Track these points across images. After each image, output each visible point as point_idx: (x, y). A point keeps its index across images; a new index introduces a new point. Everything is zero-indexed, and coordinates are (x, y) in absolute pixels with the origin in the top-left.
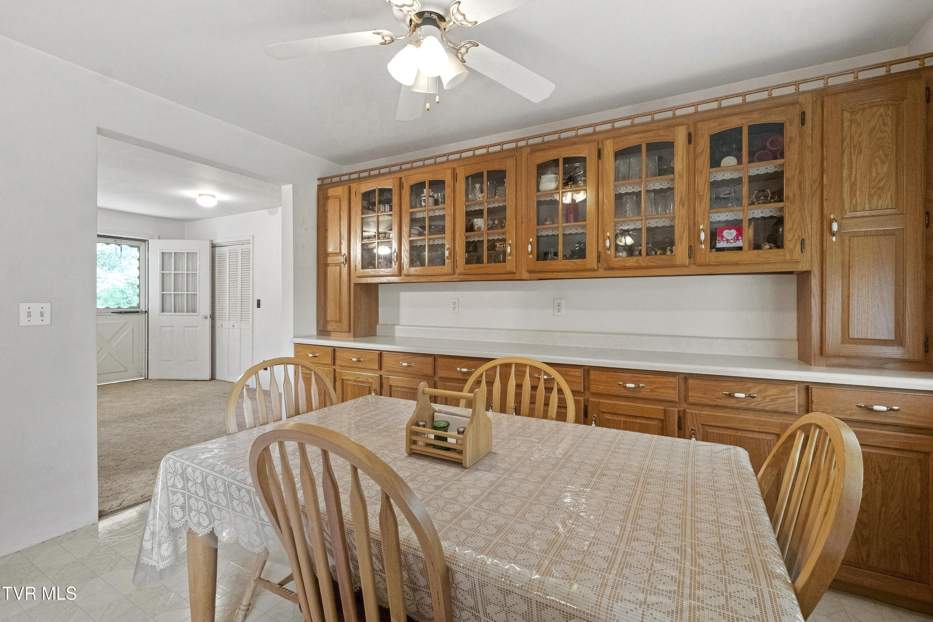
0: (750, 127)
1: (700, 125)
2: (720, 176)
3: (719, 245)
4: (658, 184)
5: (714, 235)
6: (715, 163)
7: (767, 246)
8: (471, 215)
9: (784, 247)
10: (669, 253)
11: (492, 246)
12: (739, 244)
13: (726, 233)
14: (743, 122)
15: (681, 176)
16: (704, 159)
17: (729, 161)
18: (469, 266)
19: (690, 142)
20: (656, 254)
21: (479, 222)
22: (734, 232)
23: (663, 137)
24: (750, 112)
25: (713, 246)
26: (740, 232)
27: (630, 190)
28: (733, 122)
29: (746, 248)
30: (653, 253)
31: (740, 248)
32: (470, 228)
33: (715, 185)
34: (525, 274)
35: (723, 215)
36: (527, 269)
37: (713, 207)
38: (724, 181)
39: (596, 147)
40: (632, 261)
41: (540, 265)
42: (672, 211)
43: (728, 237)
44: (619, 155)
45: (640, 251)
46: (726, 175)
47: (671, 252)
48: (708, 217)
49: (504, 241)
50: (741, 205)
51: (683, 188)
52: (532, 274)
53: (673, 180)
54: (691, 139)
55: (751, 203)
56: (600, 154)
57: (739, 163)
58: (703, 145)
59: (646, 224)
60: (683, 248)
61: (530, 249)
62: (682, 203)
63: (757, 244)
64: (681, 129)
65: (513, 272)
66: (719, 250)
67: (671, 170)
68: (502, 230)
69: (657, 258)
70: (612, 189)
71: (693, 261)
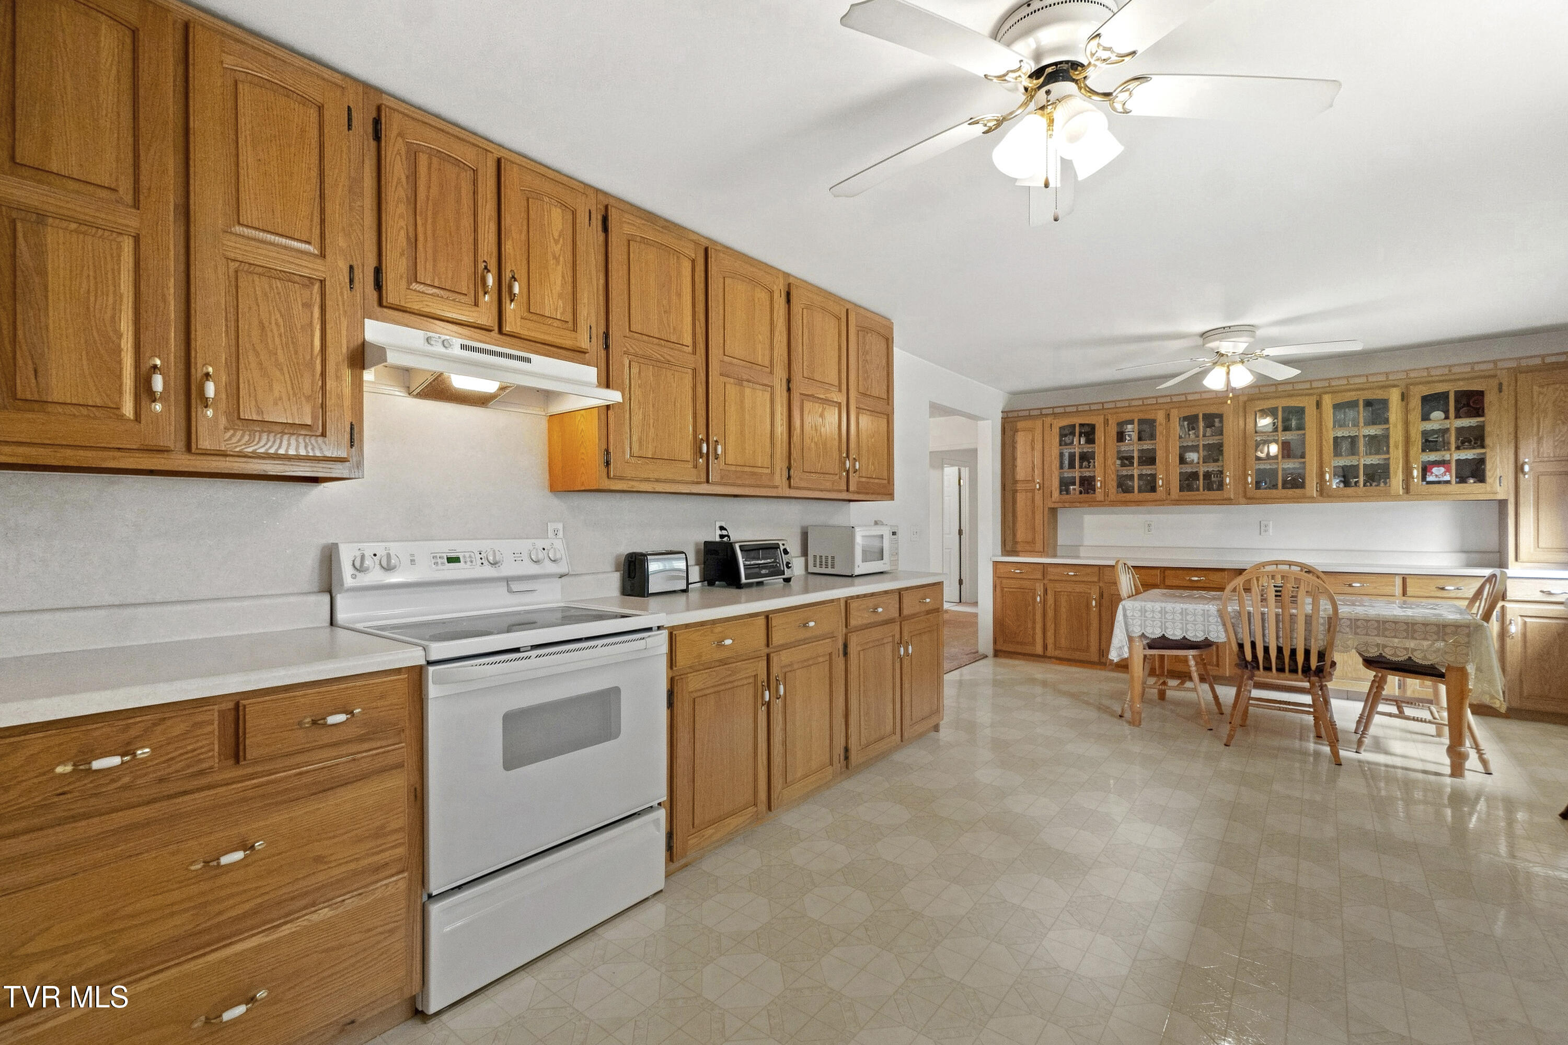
0: (1456, 392)
1: (1412, 388)
2: (1429, 426)
3: (1429, 478)
4: (1373, 431)
5: (1425, 470)
6: (1425, 417)
7: (1472, 481)
8: (1184, 450)
9: (1486, 482)
10: (1382, 484)
11: (1207, 475)
12: (1447, 478)
13: (1435, 470)
14: (1450, 388)
15: (1396, 426)
16: (1416, 413)
17: (1437, 415)
18: (1181, 493)
19: (1403, 400)
20: (1371, 485)
21: (1192, 456)
22: (1442, 469)
23: (1379, 395)
24: (1455, 380)
25: (1424, 478)
26: (1449, 469)
27: (1346, 434)
28: (1440, 388)
29: (1454, 481)
30: (1368, 484)
31: (1448, 482)
32: (1182, 460)
33: (1425, 434)
34: (1242, 500)
35: (1433, 456)
36: (1245, 496)
37: (1423, 450)
38: (1434, 432)
39: (1314, 399)
40: (1349, 491)
41: (1259, 493)
42: (1388, 452)
43: (1437, 472)
44: (1337, 407)
45: (1356, 483)
46: (1436, 426)
47: (1385, 483)
48: (1420, 457)
49: (1221, 472)
50: (1449, 449)
51: (1396, 435)
52: (1250, 500)
53: (1388, 429)
54: (1404, 397)
55: (1458, 448)
56: (1318, 405)
57: (1447, 418)
58: (1415, 403)
59: (1362, 462)
60: (1397, 480)
61: (1250, 480)
62: (1397, 447)
63: (1462, 479)
64: (1394, 390)
65: (1230, 499)
66: (1429, 483)
67: (1386, 421)
68: (1220, 464)
69: (1373, 489)
70: (1330, 434)
71: (1407, 490)
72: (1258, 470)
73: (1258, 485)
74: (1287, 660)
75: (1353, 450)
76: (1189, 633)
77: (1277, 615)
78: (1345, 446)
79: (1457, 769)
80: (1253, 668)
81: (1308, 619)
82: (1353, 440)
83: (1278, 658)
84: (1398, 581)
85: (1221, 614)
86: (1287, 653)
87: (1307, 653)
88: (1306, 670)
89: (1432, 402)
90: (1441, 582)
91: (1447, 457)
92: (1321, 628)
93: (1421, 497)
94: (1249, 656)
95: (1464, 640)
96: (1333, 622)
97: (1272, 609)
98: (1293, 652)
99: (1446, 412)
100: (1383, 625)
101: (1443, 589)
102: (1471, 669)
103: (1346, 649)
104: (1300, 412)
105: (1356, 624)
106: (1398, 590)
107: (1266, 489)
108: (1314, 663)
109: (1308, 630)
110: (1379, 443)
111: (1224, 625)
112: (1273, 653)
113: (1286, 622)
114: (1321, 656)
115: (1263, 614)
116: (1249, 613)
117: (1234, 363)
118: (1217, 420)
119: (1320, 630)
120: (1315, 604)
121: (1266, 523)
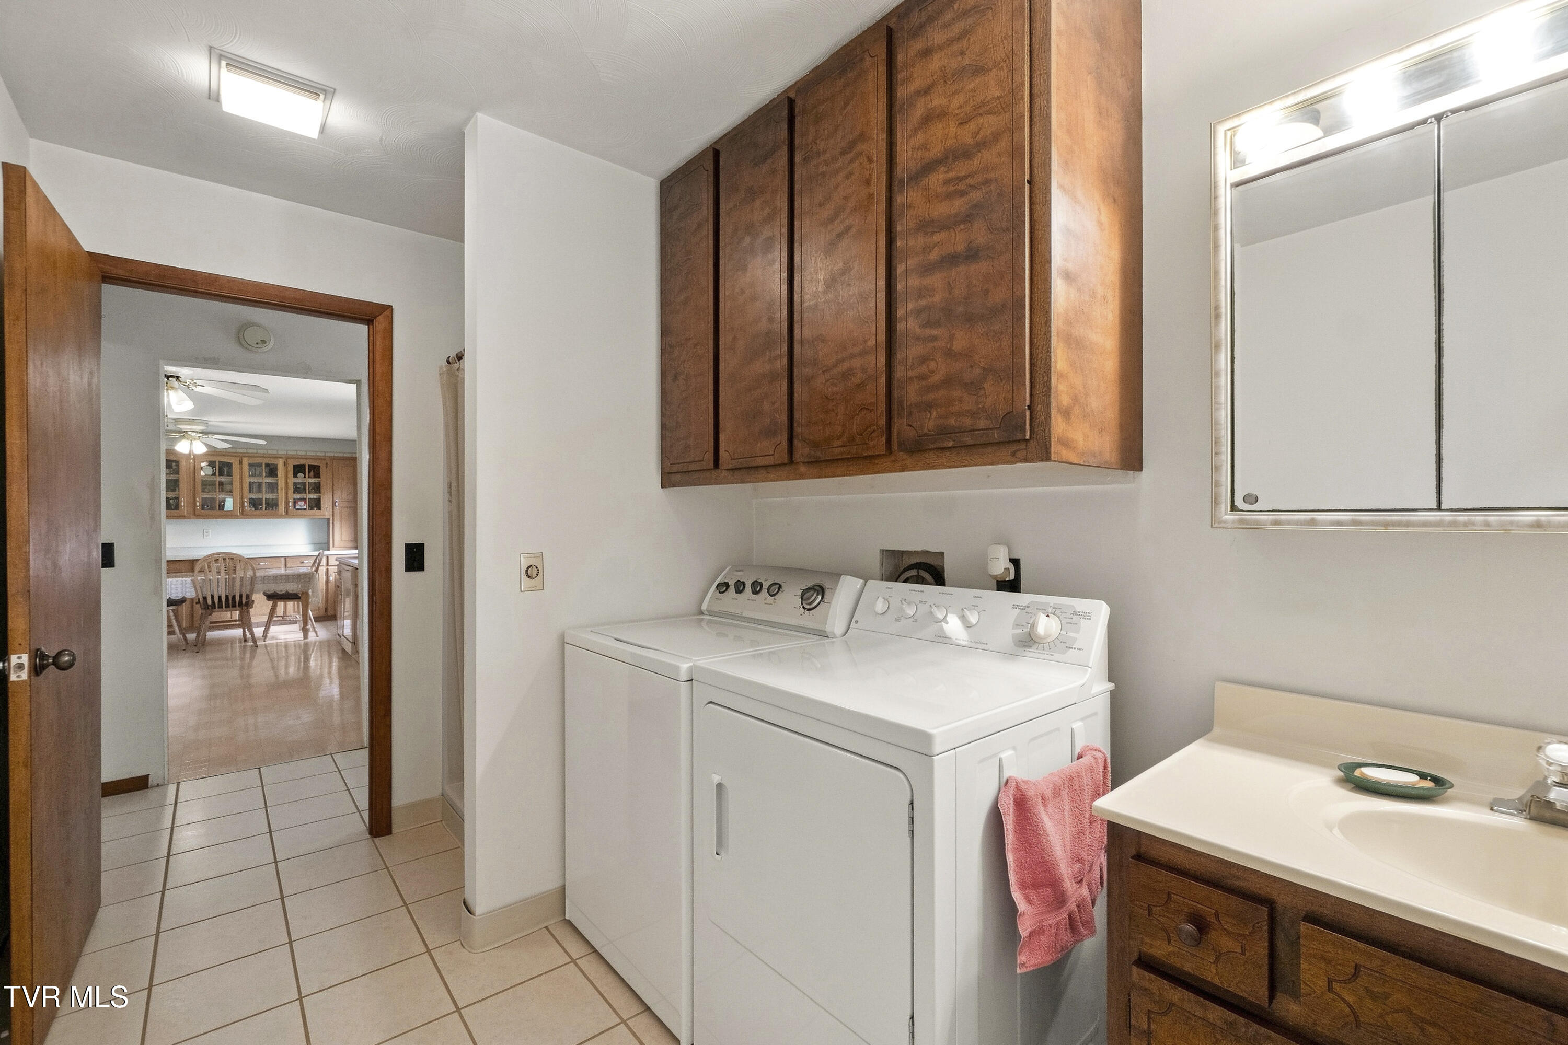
0: (308, 465)
1: (288, 460)
2: (297, 480)
3: (297, 507)
4: (270, 480)
5: (295, 503)
6: (295, 476)
7: (315, 509)
9: (322, 508)
10: (274, 510)
12: (305, 507)
13: (299, 503)
14: (306, 463)
15: (281, 479)
16: (291, 474)
17: (300, 475)
19: (285, 465)
20: (269, 510)
22: (303, 503)
23: (272, 461)
24: (308, 459)
25: (295, 507)
26: (305, 503)
27: (256, 481)
28: (302, 462)
29: (308, 509)
30: (267, 509)
31: (305, 509)
33: (295, 484)
34: (192, 516)
35: (298, 496)
36: (194, 514)
37: (294, 493)
38: (299, 483)
39: (238, 459)
40: (258, 512)
41: (204, 512)
42: (277, 493)
43: (301, 504)
44: (251, 465)
45: (261, 508)
46: (300, 481)
47: (276, 509)
48: (292, 496)
49: (177, 498)
50: (305, 493)
51: (281, 484)
52: (197, 516)
53: (277, 480)
54: (285, 464)
55: (309, 493)
56: (241, 463)
57: (305, 477)
58: (291, 469)
59: (264, 497)
60: (282, 507)
61: (198, 504)
62: (282, 489)
63: (311, 508)
64: (281, 459)
65: (185, 516)
66: (297, 509)
67: (276, 476)
68: (177, 493)
69: (270, 512)
70: (247, 480)
71: (287, 512)
72: (202, 498)
73: (203, 508)
74: (230, 602)
75: (259, 490)
76: (187, 594)
77: (226, 579)
78: (255, 487)
79: (306, 636)
80: (212, 608)
81: (242, 579)
82: (260, 484)
83: (226, 601)
84: (283, 560)
85: (193, 582)
86: (230, 598)
87: (241, 596)
88: (241, 604)
89: (298, 469)
90: (301, 560)
91: (305, 497)
92: (248, 583)
93: (294, 516)
94: (209, 602)
95: (308, 580)
96: (253, 579)
97: (223, 576)
98: (234, 597)
99: (304, 474)
100: (277, 579)
101: (303, 562)
102: (310, 592)
103: (258, 592)
104: (230, 465)
105: (265, 579)
106: (283, 565)
107: (209, 509)
108: (244, 600)
109: (241, 585)
110: (273, 487)
111: (195, 588)
112: (223, 599)
113: (230, 583)
114: (248, 596)
115: (218, 579)
116: (210, 580)
117: (195, 439)
118: (174, 464)
119: (247, 583)
120: (245, 573)
121: (207, 531)
